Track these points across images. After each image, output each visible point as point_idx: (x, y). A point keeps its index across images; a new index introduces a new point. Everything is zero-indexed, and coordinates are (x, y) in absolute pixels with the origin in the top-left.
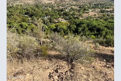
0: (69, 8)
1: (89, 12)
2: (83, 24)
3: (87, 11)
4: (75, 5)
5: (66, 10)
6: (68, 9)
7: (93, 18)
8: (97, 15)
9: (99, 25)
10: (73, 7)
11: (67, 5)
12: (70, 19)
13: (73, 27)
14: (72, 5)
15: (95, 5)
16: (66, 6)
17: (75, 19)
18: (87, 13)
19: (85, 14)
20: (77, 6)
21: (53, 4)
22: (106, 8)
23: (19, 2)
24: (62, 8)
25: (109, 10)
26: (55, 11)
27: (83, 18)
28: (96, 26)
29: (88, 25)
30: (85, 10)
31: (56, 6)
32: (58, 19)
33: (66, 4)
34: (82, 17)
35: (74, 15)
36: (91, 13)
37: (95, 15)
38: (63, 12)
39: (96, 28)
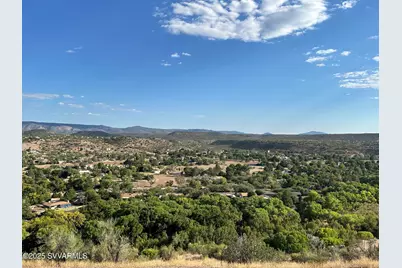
0: (91, 166)
1: (152, 177)
2: (127, 213)
3: (146, 174)
4: (110, 157)
5: (81, 172)
6: (89, 169)
7: (163, 193)
8: (175, 184)
9: (173, 213)
10: (106, 162)
11: (87, 155)
12: (89, 200)
14: (101, 156)
15: (170, 154)
16: (82, 159)
17: (107, 199)
18: (146, 178)
19: (139, 182)
20: (119, 158)
21: (34, 153)
22: (199, 164)
24: (67, 168)
25: (205, 168)
26: (37, 175)
27: (133, 195)
28: (165, 216)
29: (142, 218)
30: (141, 169)
31: (46, 160)
32: (46, 204)
33: (83, 152)
34: (130, 192)
35: (106, 185)
36: (159, 178)
37: (170, 184)
38: (66, 180)
39: (167, 223)
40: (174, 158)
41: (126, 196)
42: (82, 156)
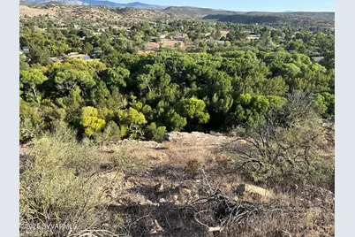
0: (103, 30)
2: (152, 62)
4: (120, 24)
6: (101, 31)
10: (115, 27)
11: (97, 21)
13: (120, 73)
14: (110, 23)
19: (149, 44)
20: (126, 26)
21: (53, 19)
24: (81, 30)
31: (63, 25)
33: (94, 19)
36: (165, 42)
39: (196, 75)
42: (93, 22)
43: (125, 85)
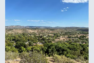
0: (47, 35)
1: (60, 38)
2: (52, 46)
3: (58, 37)
4: (51, 33)
5: (45, 36)
6: (46, 36)
7: (62, 42)
8: (65, 40)
9: (63, 47)
10: (50, 34)
11: (46, 33)
12: (45, 43)
13: (45, 48)
14: (49, 33)
15: (65, 33)
16: (45, 34)
17: (49, 43)
18: (58, 38)
19: (57, 39)
20: (53, 34)
21: (36, 33)
22: (72, 35)
23: (11, 32)
24: (42, 36)
25: (74, 36)
26: (36, 37)
27: (55, 42)
28: (61, 47)
29: (56, 47)
30: (57, 36)
31: (38, 34)
32: (37, 43)
33: (45, 32)
34: (54, 41)
35: (49, 39)
36: (62, 38)
37: (64, 40)
38: (41, 38)
39: (62, 49)
40: (66, 34)
41: (53, 42)
42: (45, 33)
43: (46, 51)
